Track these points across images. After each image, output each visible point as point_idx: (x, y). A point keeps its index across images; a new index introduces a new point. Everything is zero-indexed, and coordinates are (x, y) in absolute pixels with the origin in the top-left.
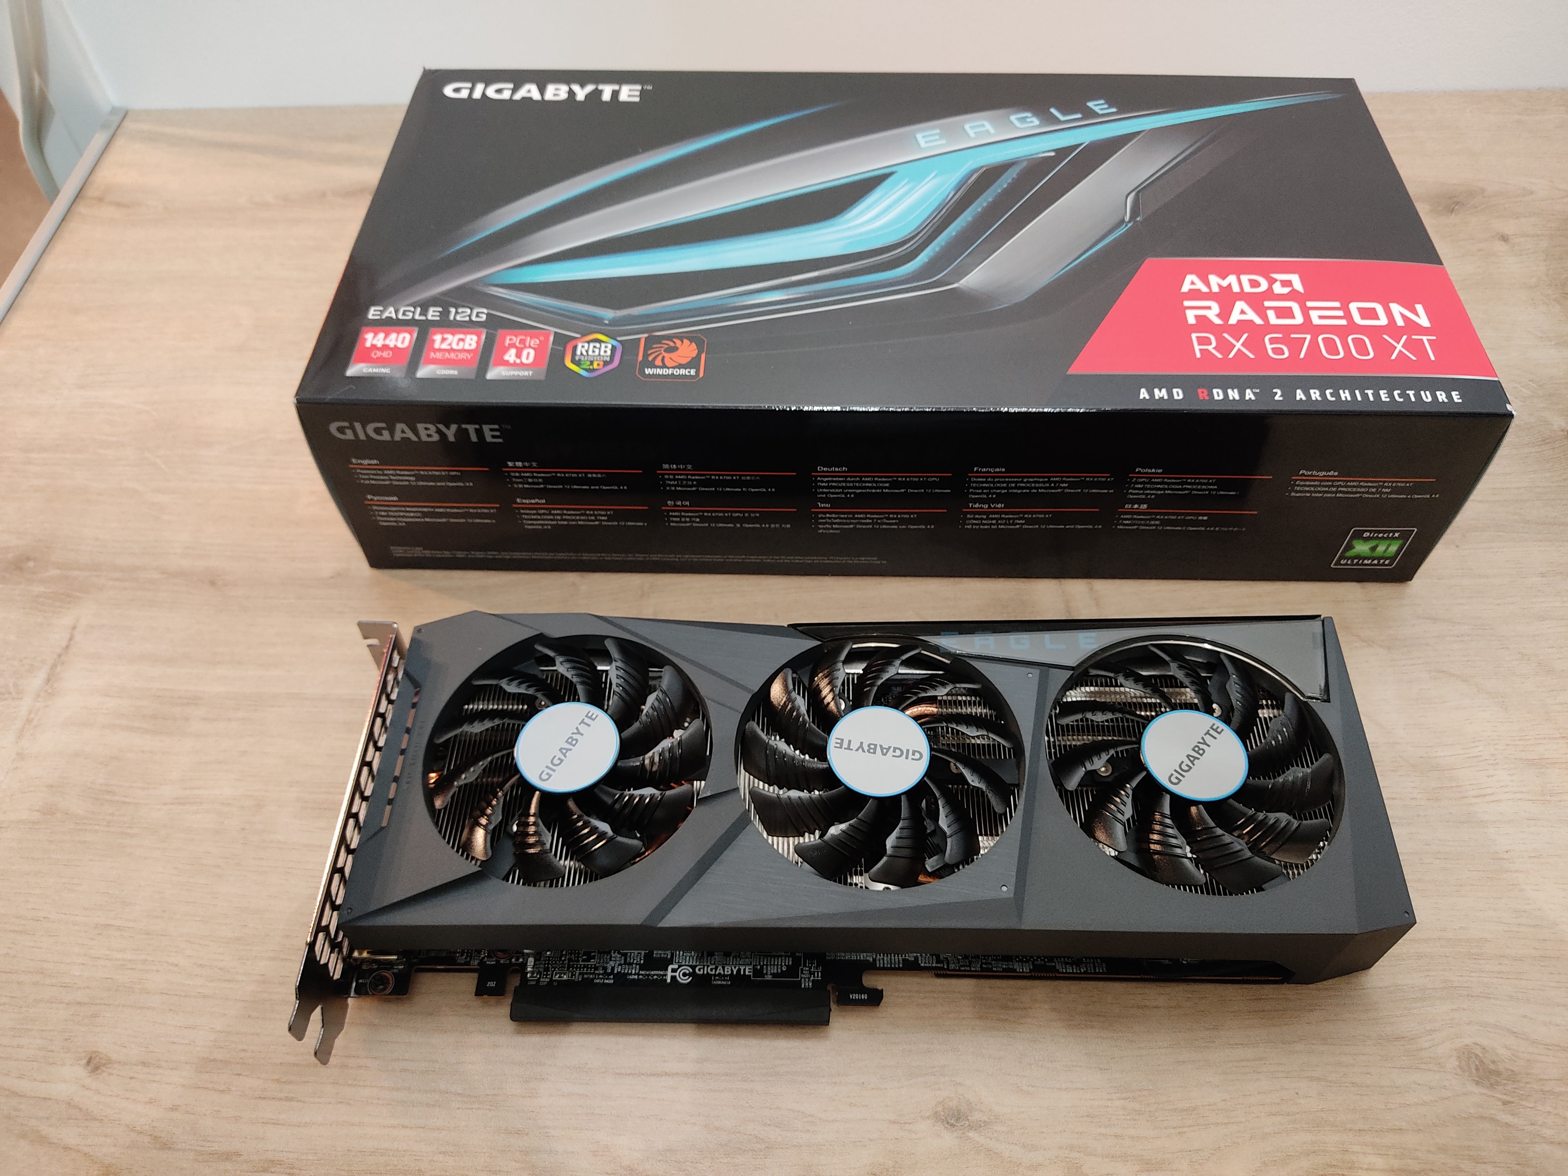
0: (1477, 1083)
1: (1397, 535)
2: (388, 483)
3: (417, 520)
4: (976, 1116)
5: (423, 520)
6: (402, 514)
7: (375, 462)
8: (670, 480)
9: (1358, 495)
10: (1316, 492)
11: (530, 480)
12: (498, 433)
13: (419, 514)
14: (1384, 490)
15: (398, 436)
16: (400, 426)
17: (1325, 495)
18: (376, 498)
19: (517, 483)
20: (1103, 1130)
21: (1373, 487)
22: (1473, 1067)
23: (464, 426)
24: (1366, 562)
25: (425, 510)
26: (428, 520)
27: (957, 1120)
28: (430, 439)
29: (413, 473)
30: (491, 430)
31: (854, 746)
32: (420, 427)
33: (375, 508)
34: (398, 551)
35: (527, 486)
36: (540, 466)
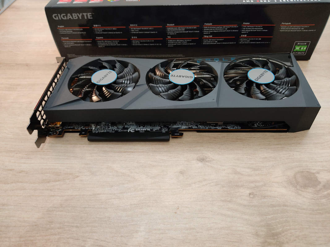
2: (66, 33)
3: (73, 45)
4: (208, 159)
6: (70, 43)
7: (63, 26)
8: (132, 30)
9: (296, 31)
10: (286, 30)
11: (99, 31)
14: (302, 29)
15: (68, 18)
16: (69, 15)
18: (63, 38)
19: (96, 32)
21: (299, 28)
23: (83, 14)
24: (299, 53)
25: (75, 42)
26: (76, 45)
27: (203, 160)
28: (76, 19)
29: (72, 30)
30: (90, 15)
31: (176, 76)
32: (73, 14)
33: (63, 42)
34: (69, 56)
35: (98, 33)
36: (101, 26)
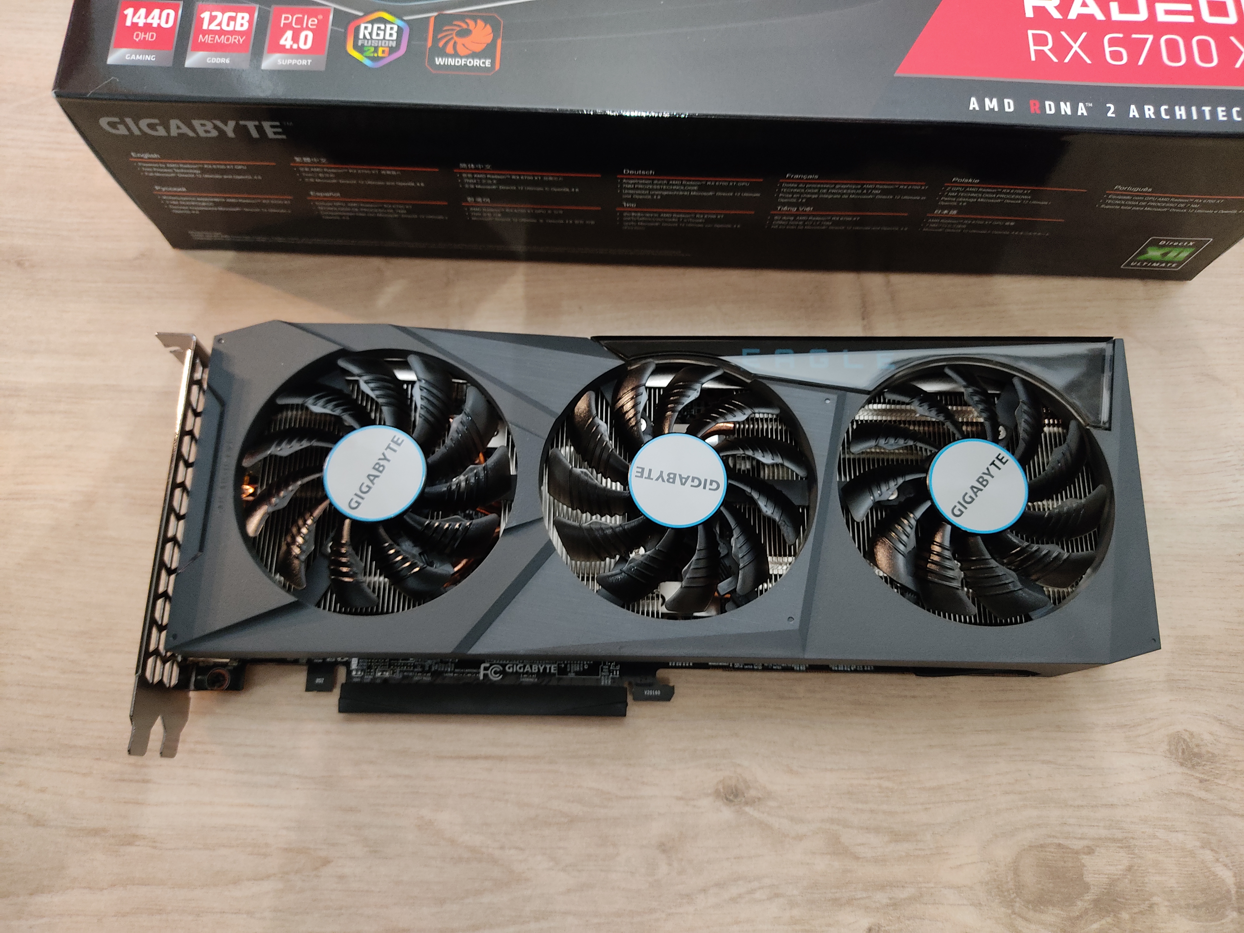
0: (1182, 764)
1: (1191, 244)
2: (173, 175)
3: (210, 209)
4: (753, 793)
5: (216, 209)
6: (193, 203)
7: (155, 156)
8: (468, 178)
9: (1165, 209)
10: (1125, 205)
11: (321, 175)
12: (280, 130)
13: (211, 204)
14: (1193, 206)
15: (174, 132)
16: (174, 123)
17: (1134, 208)
18: (164, 189)
19: (309, 177)
20: (860, 806)
21: (1182, 203)
22: (1180, 751)
23: (242, 123)
24: (1154, 264)
25: (217, 200)
26: (221, 209)
27: (736, 796)
28: (209, 135)
29: (196, 166)
30: (273, 127)
31: (655, 475)
32: (196, 123)
33: (165, 198)
34: (198, 235)
35: (318, 180)
36: (330, 163)
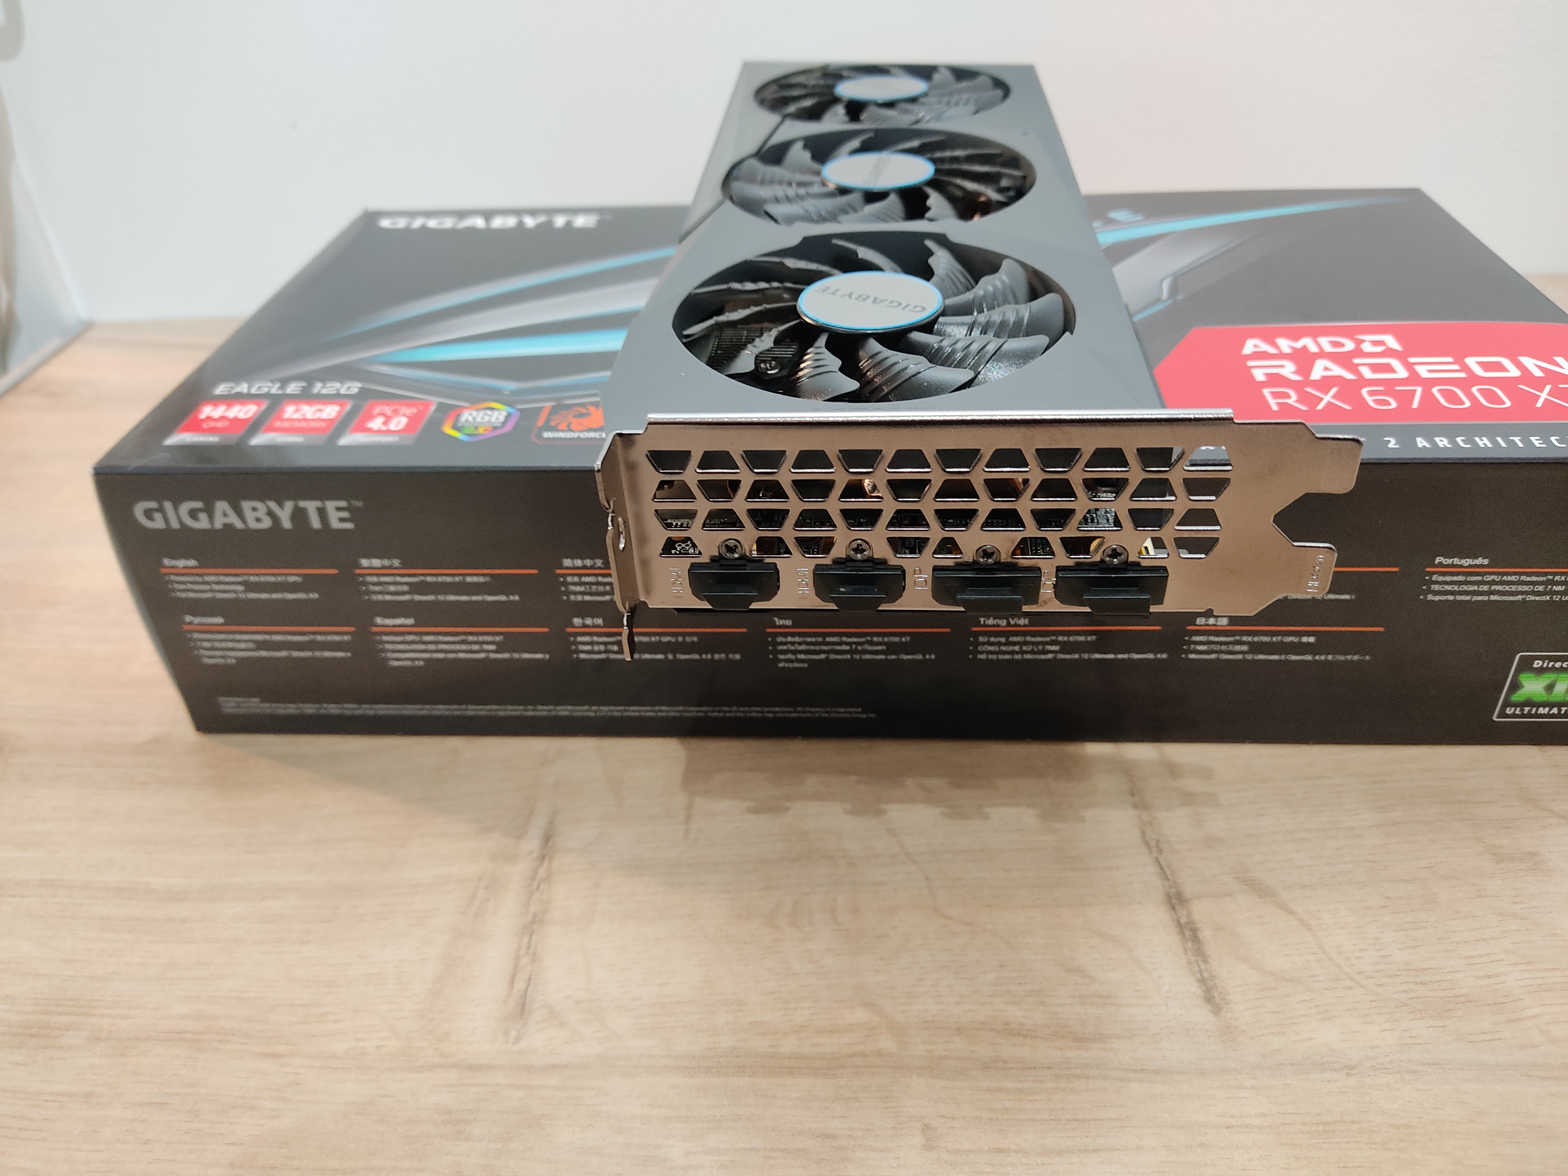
2: (209, 595)
3: (249, 654)
5: (257, 654)
6: (230, 645)
7: (193, 563)
8: (574, 584)
9: (1520, 598)
10: (1461, 593)
11: (392, 588)
12: (346, 515)
13: (252, 645)
14: (1555, 588)
16: (221, 506)
17: (1475, 598)
18: (196, 621)
19: (376, 593)
21: (1539, 583)
23: (302, 503)
24: (1541, 711)
25: (260, 637)
26: (264, 654)
28: (260, 526)
29: (239, 579)
32: (246, 505)
33: (195, 636)
34: (230, 705)
35: (388, 598)
36: (405, 565)
